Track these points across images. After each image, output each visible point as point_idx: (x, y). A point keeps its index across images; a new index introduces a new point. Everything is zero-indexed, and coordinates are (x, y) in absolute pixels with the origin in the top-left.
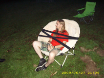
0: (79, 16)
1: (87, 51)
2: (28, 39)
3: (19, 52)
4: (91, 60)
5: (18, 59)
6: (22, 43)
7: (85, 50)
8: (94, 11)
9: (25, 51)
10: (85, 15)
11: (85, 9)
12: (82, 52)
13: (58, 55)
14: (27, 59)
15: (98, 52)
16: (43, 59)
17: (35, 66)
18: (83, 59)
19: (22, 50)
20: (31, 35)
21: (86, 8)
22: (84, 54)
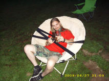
0: (78, 12)
1: (91, 54)
2: (19, 38)
3: (8, 55)
4: (97, 67)
5: (7, 65)
6: (11, 43)
7: (89, 54)
8: (95, 7)
9: (16, 54)
10: (85, 11)
11: (84, 5)
12: (85, 56)
13: (58, 62)
14: (18, 65)
15: (103, 56)
16: (38, 66)
17: (29, 74)
18: (86, 64)
19: (12, 53)
20: (23, 33)
21: (86, 3)
22: (88, 59)
